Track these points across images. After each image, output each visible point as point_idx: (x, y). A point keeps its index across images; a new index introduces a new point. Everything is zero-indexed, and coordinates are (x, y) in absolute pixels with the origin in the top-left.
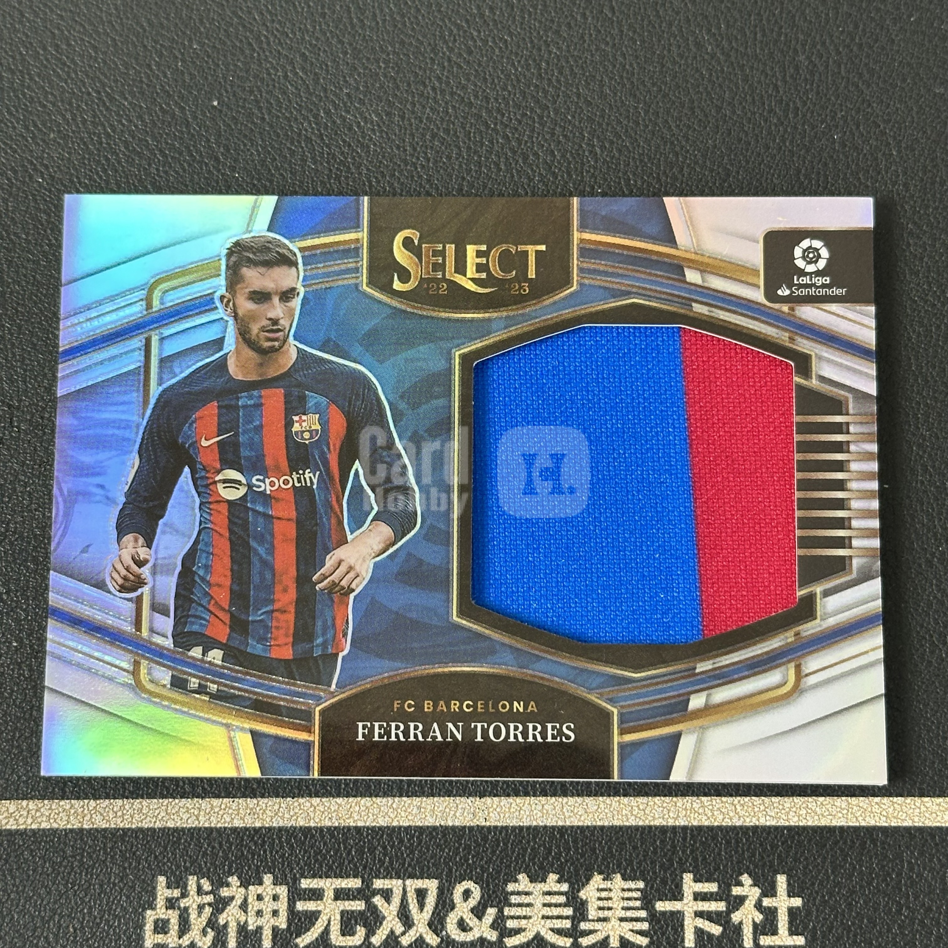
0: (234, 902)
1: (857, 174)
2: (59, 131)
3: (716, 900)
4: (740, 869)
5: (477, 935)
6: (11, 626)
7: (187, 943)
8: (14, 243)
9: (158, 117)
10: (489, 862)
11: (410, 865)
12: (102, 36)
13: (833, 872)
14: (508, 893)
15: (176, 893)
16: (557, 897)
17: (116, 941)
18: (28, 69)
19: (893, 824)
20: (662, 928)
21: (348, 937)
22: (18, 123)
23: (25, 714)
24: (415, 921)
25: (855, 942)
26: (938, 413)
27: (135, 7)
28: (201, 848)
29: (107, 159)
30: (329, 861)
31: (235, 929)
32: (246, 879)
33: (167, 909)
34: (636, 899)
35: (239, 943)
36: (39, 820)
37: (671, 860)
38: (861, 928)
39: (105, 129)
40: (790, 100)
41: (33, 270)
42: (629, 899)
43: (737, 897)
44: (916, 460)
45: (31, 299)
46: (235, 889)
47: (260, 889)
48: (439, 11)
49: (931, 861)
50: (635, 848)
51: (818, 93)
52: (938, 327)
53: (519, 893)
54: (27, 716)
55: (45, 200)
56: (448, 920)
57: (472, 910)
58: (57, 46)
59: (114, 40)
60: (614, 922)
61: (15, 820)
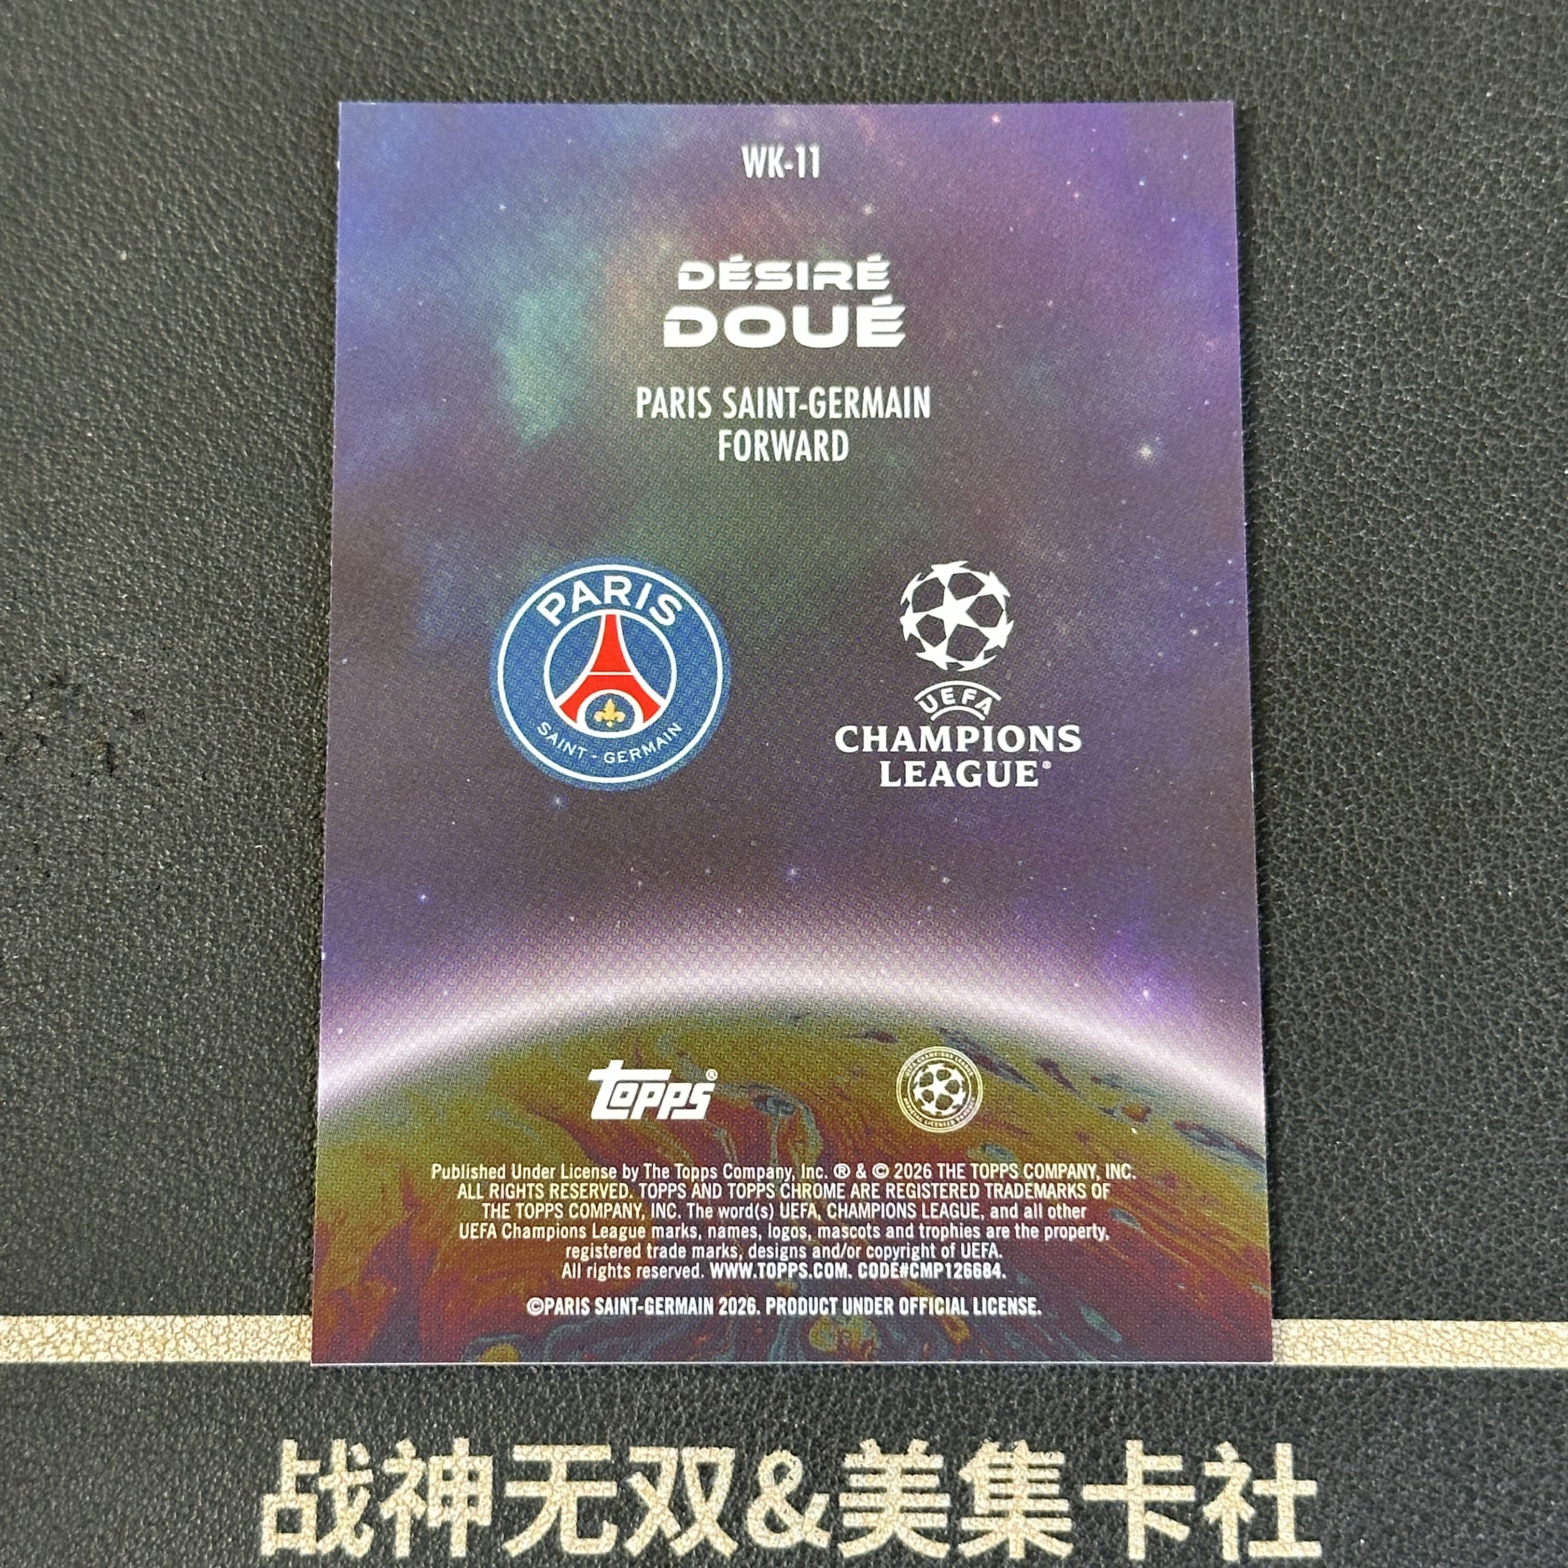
0: (406, 1484)
1: (1402, 335)
2: (137, 250)
3: (1179, 1484)
4: (1216, 1432)
5: (798, 1539)
6: (50, 1035)
7: (331, 1548)
8: (62, 426)
9: (295, 229)
10: (817, 1417)
11: (688, 1424)
12: (207, 102)
13: (1365, 1439)
14: (846, 1471)
15: (313, 1467)
16: (925, 1477)
17: (214, 1544)
18: (89, 151)
19: (1461, 1365)
20: (1090, 1529)
21: (589, 1540)
22: (70, 236)
23: (71, 1175)
24: (697, 1516)
25: (1400, 1552)
26: (1530, 712)
27: (259, 56)
28: (353, 1394)
29: (213, 295)
30: (558, 1417)
31: (407, 1526)
32: (425, 1445)
33: (298, 1491)
34: (1051, 1482)
35: (413, 1548)
36: (94, 1348)
37: (1105, 1419)
38: (1410, 1529)
39: (209, 248)
40: (1296, 218)
41: (91, 468)
42: (1041, 1482)
43: (1212, 1480)
44: (1496, 788)
45: (89, 514)
46: (407, 1461)
47: (447, 1463)
48: (742, 71)
49: (1519, 1423)
50: (1049, 1398)
51: (1340, 206)
52: (1530, 578)
53: (863, 1471)
54: (74, 1180)
55: (112, 358)
56: (750, 1513)
57: (788, 1499)
58: (135, 115)
59: (225, 108)
60: (1017, 1519)
61: (54, 1347)
